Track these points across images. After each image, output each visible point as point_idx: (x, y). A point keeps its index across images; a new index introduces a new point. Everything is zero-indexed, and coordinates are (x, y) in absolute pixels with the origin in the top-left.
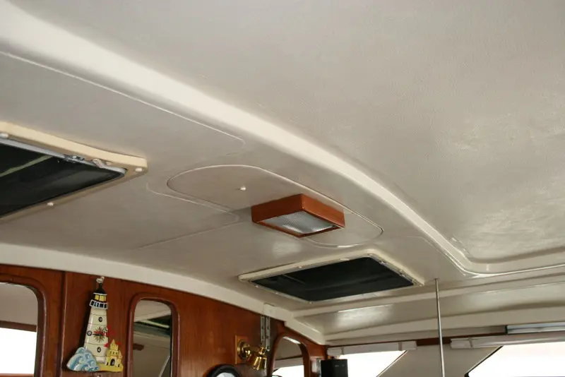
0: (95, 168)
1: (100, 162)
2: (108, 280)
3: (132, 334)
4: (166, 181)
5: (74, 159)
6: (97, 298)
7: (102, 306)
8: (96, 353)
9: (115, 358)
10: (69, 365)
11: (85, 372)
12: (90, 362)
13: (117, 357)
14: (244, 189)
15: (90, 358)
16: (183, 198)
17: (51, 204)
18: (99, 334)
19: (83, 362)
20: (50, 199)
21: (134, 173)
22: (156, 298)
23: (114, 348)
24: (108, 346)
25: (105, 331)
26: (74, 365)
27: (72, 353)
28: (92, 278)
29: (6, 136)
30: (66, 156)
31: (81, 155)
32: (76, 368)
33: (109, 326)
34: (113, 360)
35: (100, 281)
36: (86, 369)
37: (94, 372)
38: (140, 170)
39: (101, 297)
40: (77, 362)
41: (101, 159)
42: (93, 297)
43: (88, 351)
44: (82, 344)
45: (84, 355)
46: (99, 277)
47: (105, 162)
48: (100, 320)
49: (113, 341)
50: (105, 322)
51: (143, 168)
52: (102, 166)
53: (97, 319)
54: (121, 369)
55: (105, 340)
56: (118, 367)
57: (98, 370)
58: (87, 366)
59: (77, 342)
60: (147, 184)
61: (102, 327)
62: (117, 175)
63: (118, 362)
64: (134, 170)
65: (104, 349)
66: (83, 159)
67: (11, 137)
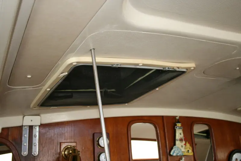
0: (175, 71)
1: (177, 68)
2: (180, 117)
3: (194, 139)
4: (203, 71)
5: (167, 69)
6: (177, 125)
7: (180, 128)
8: (181, 148)
9: (189, 149)
10: (171, 153)
11: (178, 156)
12: (179, 152)
13: (190, 149)
14: (238, 68)
15: (179, 150)
16: (210, 77)
17: (157, 89)
18: (181, 140)
19: (176, 152)
20: (157, 87)
21: (190, 70)
22: (201, 123)
23: (188, 145)
24: (185, 144)
25: (183, 139)
26: (173, 154)
27: (172, 149)
28: (174, 117)
29: (141, 65)
30: (163, 68)
31: (170, 66)
32: (175, 155)
33: (184, 136)
34: (188, 151)
35: (177, 118)
36: (178, 155)
37: (181, 156)
38: (193, 68)
39: (179, 125)
40: (175, 152)
41: (177, 67)
42: (176, 125)
43: (178, 147)
44: (175, 144)
45: (176, 149)
46: (177, 116)
47: (178, 68)
48: (180, 134)
49: (187, 143)
50: (182, 135)
51: (194, 67)
52: (178, 70)
53: (179, 134)
54: (192, 154)
55: (184, 142)
56: (191, 153)
57: (183, 155)
58: (178, 153)
59: (173, 144)
60: (195, 74)
61: (182, 137)
62: (183, 72)
63: (190, 151)
64: (190, 69)
65: (184, 146)
66: (170, 68)
67: (144, 65)
